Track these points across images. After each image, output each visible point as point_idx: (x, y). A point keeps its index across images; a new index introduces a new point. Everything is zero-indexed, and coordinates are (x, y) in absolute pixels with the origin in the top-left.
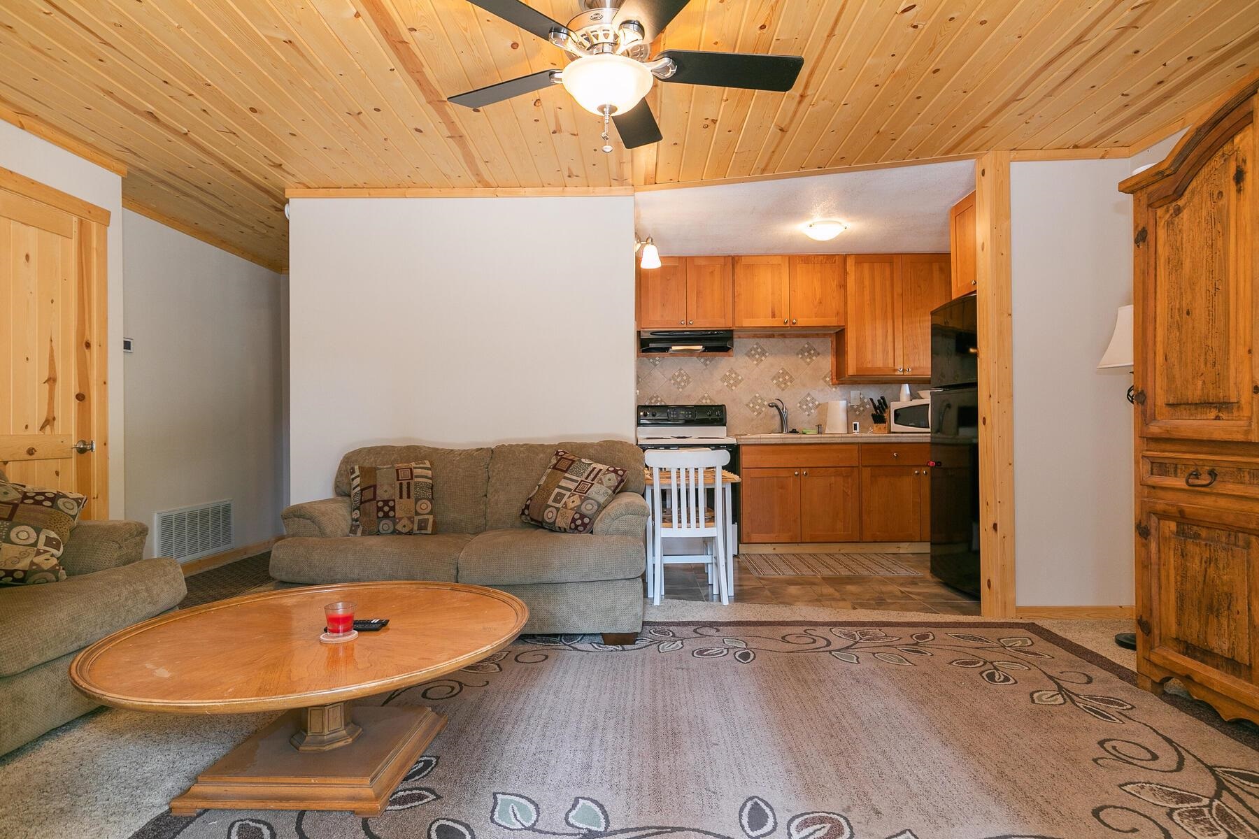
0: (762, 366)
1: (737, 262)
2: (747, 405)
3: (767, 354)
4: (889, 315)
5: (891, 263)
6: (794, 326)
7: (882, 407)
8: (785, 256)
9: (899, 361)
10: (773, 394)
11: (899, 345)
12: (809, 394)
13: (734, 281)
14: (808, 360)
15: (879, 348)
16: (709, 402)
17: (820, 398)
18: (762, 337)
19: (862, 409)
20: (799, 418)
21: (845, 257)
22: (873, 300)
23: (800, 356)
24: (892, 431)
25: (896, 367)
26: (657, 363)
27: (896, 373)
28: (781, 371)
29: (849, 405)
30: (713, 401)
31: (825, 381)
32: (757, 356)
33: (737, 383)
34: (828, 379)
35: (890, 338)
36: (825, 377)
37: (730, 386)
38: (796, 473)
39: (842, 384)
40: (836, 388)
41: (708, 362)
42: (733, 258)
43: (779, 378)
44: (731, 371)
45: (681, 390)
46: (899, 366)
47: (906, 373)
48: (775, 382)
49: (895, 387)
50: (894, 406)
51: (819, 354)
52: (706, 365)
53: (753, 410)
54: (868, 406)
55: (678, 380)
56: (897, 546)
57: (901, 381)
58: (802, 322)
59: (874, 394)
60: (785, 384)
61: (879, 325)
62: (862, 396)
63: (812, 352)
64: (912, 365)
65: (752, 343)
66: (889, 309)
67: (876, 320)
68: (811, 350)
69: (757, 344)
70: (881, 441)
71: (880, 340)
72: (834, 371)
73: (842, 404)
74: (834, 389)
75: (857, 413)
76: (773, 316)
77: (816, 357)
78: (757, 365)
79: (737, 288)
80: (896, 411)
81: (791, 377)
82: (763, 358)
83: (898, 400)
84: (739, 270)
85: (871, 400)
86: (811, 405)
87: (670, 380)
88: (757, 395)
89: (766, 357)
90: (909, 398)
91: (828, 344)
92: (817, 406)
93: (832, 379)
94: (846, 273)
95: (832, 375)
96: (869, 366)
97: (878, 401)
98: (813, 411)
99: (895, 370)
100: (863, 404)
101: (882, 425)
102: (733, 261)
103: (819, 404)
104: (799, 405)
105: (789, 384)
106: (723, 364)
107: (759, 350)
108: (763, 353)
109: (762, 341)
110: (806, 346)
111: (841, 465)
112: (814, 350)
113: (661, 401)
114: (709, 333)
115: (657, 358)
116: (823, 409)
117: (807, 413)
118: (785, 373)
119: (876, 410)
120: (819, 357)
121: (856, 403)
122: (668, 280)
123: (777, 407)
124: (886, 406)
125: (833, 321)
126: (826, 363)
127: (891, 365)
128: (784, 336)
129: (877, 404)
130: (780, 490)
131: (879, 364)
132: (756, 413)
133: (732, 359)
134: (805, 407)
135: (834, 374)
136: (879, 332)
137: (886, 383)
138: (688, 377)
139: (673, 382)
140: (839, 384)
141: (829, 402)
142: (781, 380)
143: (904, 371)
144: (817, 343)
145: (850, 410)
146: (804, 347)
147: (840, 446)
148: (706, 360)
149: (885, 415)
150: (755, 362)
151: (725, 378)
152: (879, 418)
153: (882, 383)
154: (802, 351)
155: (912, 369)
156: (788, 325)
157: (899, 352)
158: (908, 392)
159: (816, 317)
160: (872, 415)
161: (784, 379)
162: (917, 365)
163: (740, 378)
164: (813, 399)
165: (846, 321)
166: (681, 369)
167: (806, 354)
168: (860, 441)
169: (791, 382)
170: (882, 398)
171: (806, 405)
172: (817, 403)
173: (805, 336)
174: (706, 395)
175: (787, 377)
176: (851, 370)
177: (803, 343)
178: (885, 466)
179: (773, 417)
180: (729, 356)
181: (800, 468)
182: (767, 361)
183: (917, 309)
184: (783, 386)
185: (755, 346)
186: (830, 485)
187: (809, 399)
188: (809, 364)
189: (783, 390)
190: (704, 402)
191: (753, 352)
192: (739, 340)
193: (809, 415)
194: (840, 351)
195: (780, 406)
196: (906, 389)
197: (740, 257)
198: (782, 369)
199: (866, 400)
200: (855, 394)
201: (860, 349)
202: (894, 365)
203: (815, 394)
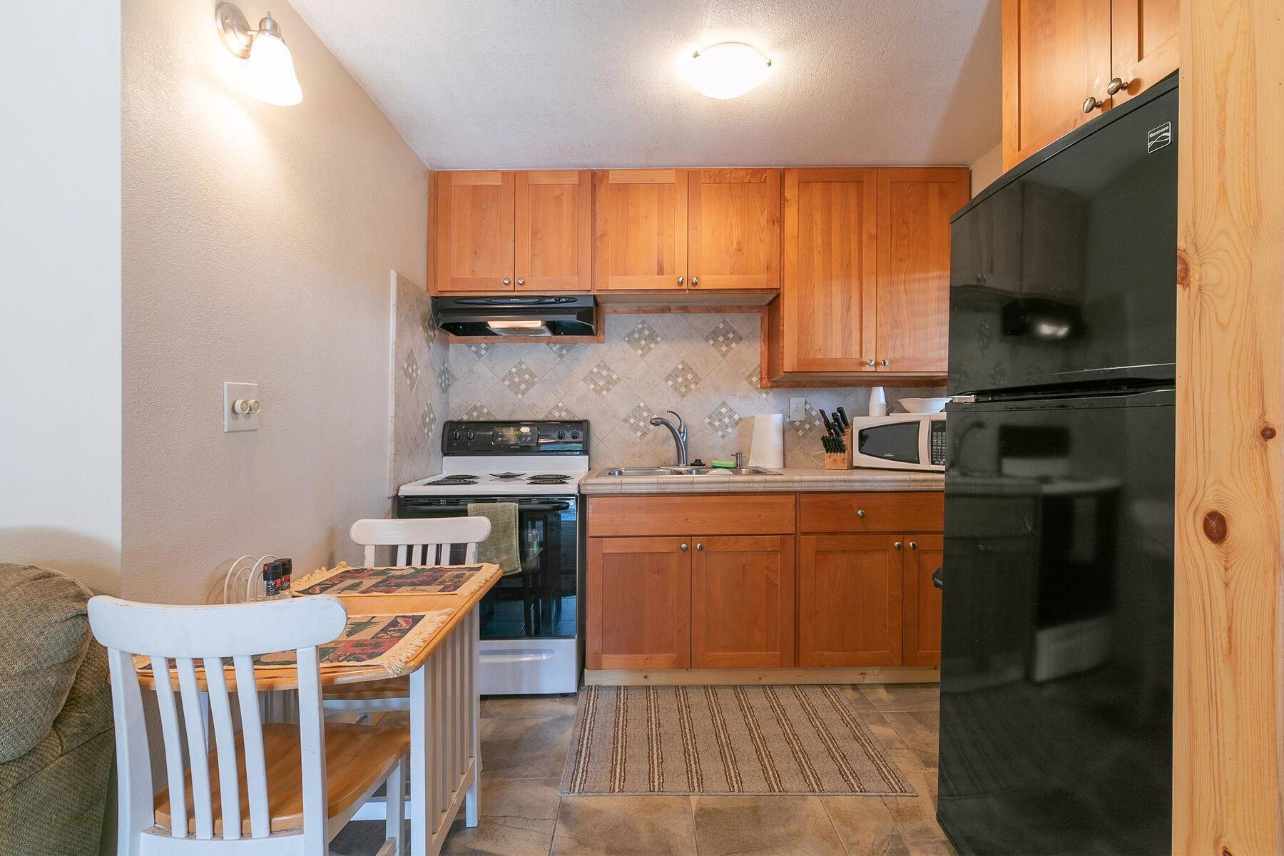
0: (650, 357)
1: (601, 181)
2: (626, 421)
3: (659, 339)
4: (855, 271)
5: (859, 183)
6: (695, 289)
7: (839, 426)
8: (682, 170)
9: (869, 347)
10: (664, 402)
11: (869, 321)
12: (724, 404)
13: (593, 210)
14: (724, 349)
15: (837, 326)
16: (565, 416)
17: (742, 408)
18: (651, 312)
19: (807, 426)
20: (708, 443)
21: (782, 175)
22: (828, 244)
23: (711, 342)
24: (855, 464)
25: (865, 359)
26: (483, 352)
27: (864, 369)
28: (680, 367)
29: (787, 420)
30: (571, 413)
31: (751, 382)
32: (643, 342)
33: (611, 383)
34: (754, 379)
35: (855, 310)
36: (751, 376)
37: (598, 391)
38: (683, 546)
39: (777, 387)
40: (767, 393)
41: (564, 352)
42: (594, 174)
43: (677, 376)
44: (603, 365)
45: (520, 396)
46: (870, 357)
47: (881, 368)
48: (670, 383)
49: (861, 391)
50: (859, 423)
51: (741, 339)
52: (561, 356)
53: (635, 428)
54: (817, 423)
55: (517, 380)
56: (860, 672)
57: (870, 383)
58: (708, 282)
59: (827, 403)
60: (686, 386)
61: (836, 289)
62: (808, 407)
63: (731, 335)
64: (891, 355)
65: (634, 321)
66: (855, 262)
67: (831, 278)
68: (728, 332)
69: (643, 322)
70: (835, 489)
71: (837, 312)
72: (765, 366)
73: (776, 419)
74: (764, 396)
75: (801, 433)
76: (661, 271)
77: (737, 343)
78: (642, 356)
79: (600, 225)
80: (861, 432)
81: (696, 376)
82: (653, 345)
83: (866, 413)
84: (603, 194)
85: (822, 412)
86: (727, 420)
87: (504, 380)
88: (642, 405)
89: (657, 343)
90: (884, 410)
91: (755, 323)
92: (737, 423)
93: (761, 379)
94: (782, 199)
95: (761, 372)
96: (819, 356)
97: (834, 415)
98: (730, 430)
99: (862, 364)
100: (810, 419)
101: (839, 456)
102: (594, 179)
103: (740, 419)
104: (708, 420)
105: (693, 386)
106: (588, 353)
107: (646, 332)
108: (652, 338)
109: (652, 319)
110: (721, 326)
111: (764, 530)
112: (734, 332)
113: (488, 413)
114: (553, 300)
115: (483, 345)
116: (745, 426)
117: (720, 433)
118: (687, 369)
119: (829, 430)
120: (741, 344)
121: (798, 417)
122: (484, 210)
123: (667, 425)
124: (846, 424)
125: (760, 280)
126: (752, 353)
127: (856, 355)
128: (685, 309)
129: (831, 420)
130: (655, 575)
131: (836, 354)
132: (639, 434)
133: (603, 348)
134: (717, 424)
135: (765, 372)
136: (837, 301)
137: (846, 385)
138: (532, 375)
139: (507, 383)
140: (772, 387)
141: (756, 416)
142: (680, 380)
143: (876, 364)
144: (740, 322)
145: (789, 429)
146: (718, 327)
147: (762, 499)
148: (561, 348)
149: (844, 438)
150: (640, 352)
151: (590, 378)
152: (833, 444)
153: (840, 386)
154: (713, 335)
155: (891, 362)
156: (684, 286)
157: (869, 334)
158: (883, 400)
159: (731, 273)
160: (823, 439)
161: (685, 379)
162: (898, 354)
163: (615, 377)
164: (731, 410)
165: (781, 281)
166: (521, 363)
167: (721, 339)
168: (800, 489)
169: (696, 383)
170: (840, 410)
171: (720, 420)
172: (736, 417)
173: (719, 310)
174: (560, 405)
175: (690, 376)
176: (789, 362)
177: (716, 321)
178: (842, 533)
179: (667, 439)
180: (598, 342)
181: (691, 536)
182: (660, 349)
183: (900, 260)
184: (683, 389)
185: (640, 326)
186: (744, 566)
187: (723, 410)
188: (724, 355)
189: (683, 396)
190: (557, 415)
191: (636, 336)
192: (613, 315)
193: (723, 436)
194: (772, 335)
195: (675, 422)
196: (879, 395)
197: (605, 173)
198: (683, 362)
199: (814, 413)
200: (797, 403)
201: (804, 330)
202: (861, 356)
203: (733, 402)
